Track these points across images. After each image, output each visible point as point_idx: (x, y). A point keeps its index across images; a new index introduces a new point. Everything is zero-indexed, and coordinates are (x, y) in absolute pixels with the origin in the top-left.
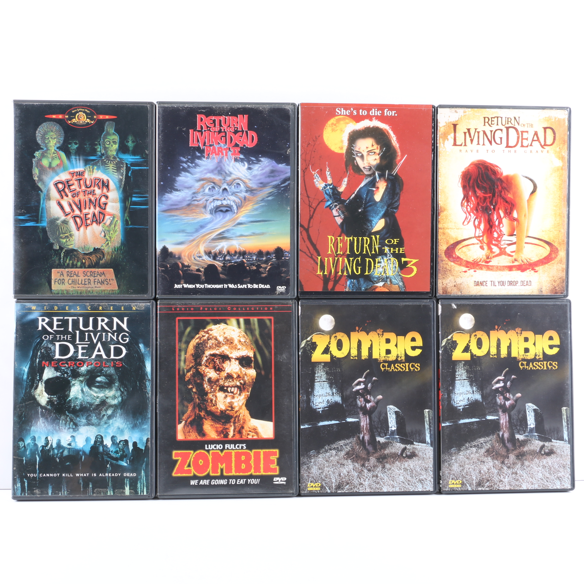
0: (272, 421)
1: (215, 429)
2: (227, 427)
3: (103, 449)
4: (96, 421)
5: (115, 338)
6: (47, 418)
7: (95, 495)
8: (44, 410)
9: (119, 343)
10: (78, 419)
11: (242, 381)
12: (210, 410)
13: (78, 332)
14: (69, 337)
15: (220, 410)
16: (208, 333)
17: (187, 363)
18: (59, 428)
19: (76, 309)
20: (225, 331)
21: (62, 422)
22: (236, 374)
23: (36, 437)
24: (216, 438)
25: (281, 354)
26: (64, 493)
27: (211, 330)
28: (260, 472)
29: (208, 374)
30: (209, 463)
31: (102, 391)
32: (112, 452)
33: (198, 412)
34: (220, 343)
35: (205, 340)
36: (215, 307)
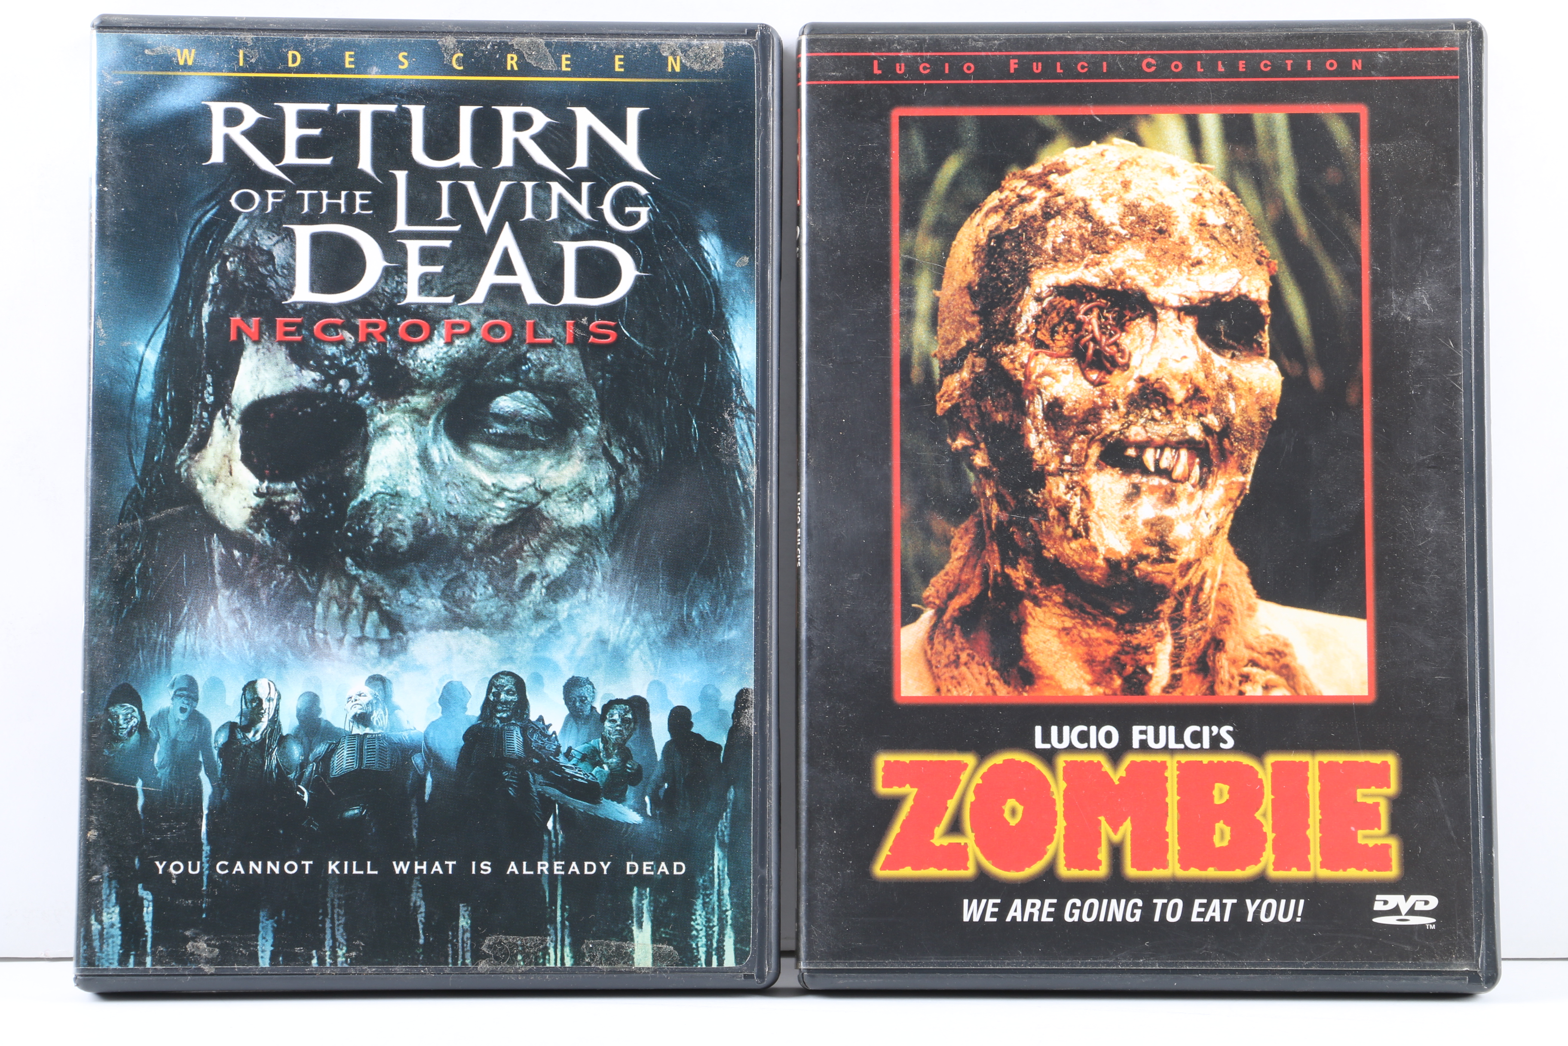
0: (1362, 615)
1: (1082, 650)
2: (1140, 638)
3: (526, 743)
4: (491, 606)
5: (582, 208)
6: (251, 592)
7: (483, 965)
8: (237, 553)
9: (600, 230)
10: (405, 595)
11: (1212, 420)
12: (1056, 559)
13: (401, 176)
14: (358, 201)
15: (1107, 560)
16: (1048, 186)
17: (946, 329)
18: (312, 639)
19: (394, 66)
20: (1128, 173)
21: (327, 608)
22: (1183, 382)
23: (200, 683)
24: (1088, 692)
25: (1408, 287)
26: (334, 956)
27: (1062, 170)
28: (1307, 868)
29: (1046, 380)
30: (1055, 814)
31: (518, 460)
32: (568, 755)
33: (997, 566)
34: (1106, 232)
35: (1034, 217)
36: (1078, 59)
